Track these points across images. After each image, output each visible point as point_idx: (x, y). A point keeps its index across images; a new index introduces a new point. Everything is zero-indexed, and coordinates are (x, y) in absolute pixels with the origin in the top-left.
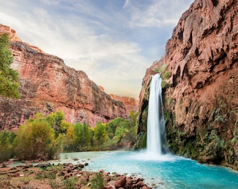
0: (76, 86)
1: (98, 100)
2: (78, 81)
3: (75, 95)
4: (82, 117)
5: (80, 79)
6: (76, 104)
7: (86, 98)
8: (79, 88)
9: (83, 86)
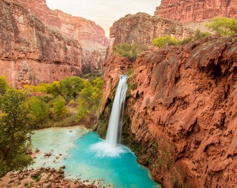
0: (11, 30)
1: (45, 43)
2: (13, 21)
3: (13, 44)
4: (26, 71)
5: (16, 17)
6: (15, 55)
7: (28, 45)
8: (17, 32)
9: (22, 28)
